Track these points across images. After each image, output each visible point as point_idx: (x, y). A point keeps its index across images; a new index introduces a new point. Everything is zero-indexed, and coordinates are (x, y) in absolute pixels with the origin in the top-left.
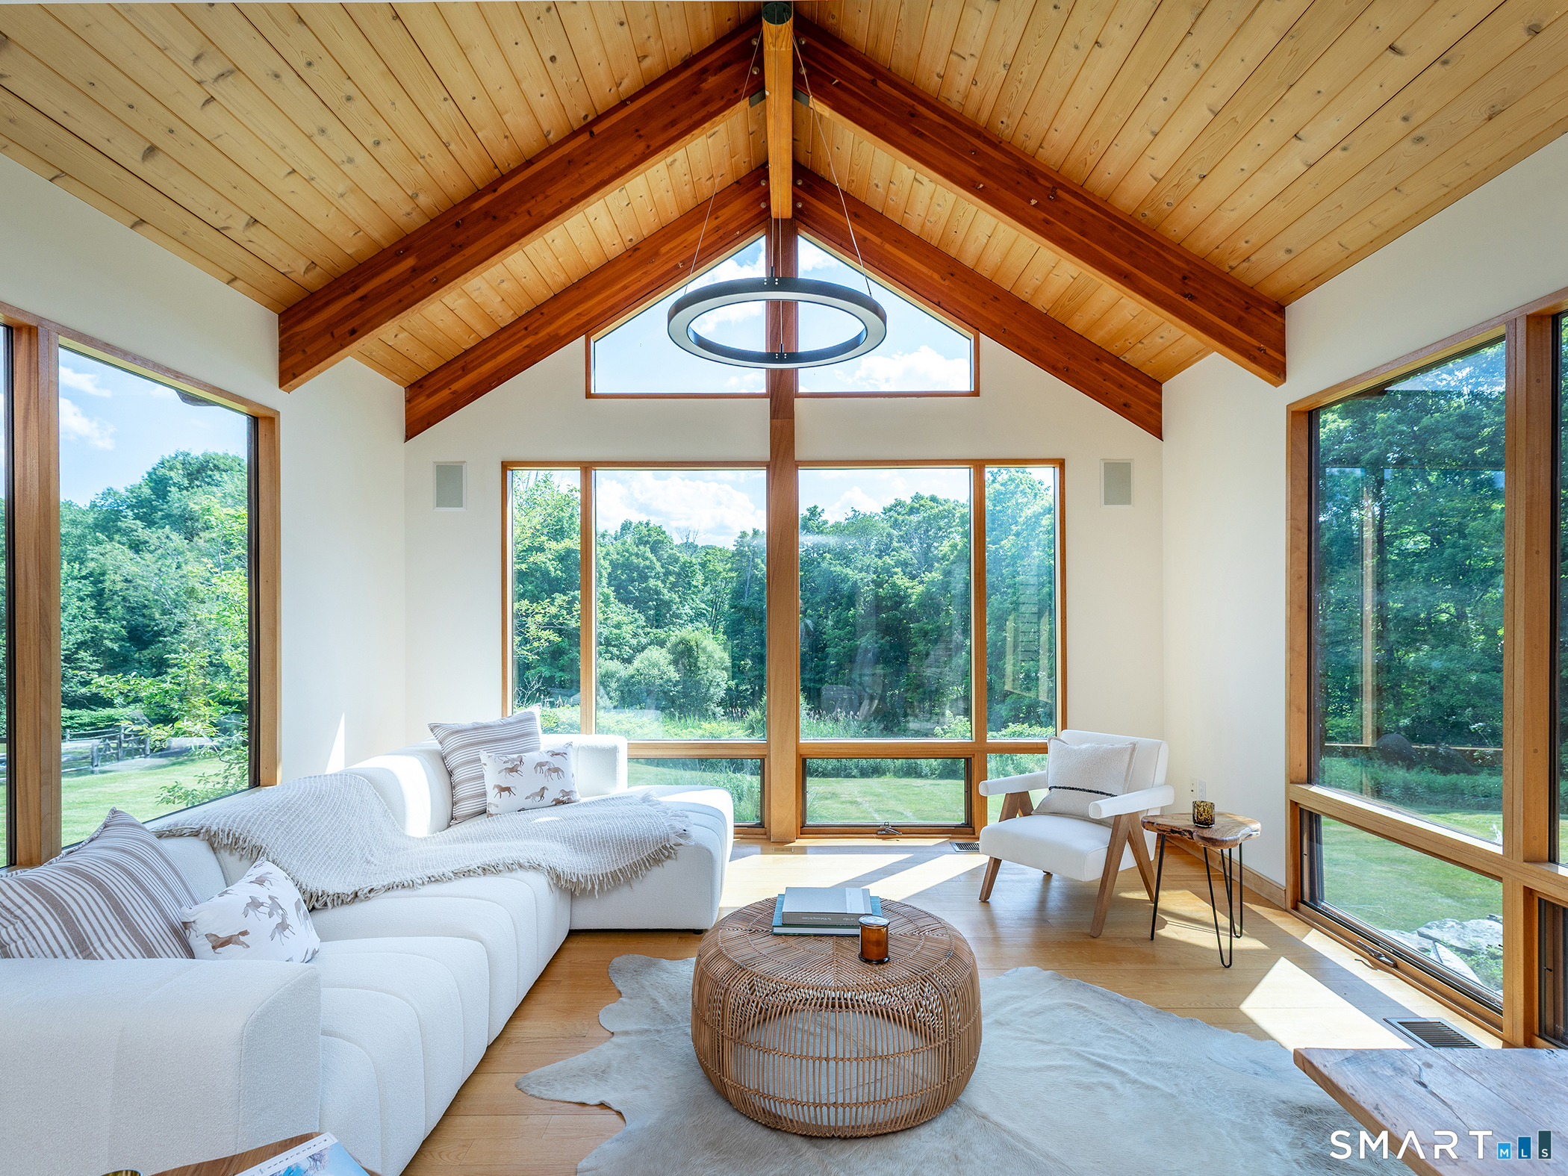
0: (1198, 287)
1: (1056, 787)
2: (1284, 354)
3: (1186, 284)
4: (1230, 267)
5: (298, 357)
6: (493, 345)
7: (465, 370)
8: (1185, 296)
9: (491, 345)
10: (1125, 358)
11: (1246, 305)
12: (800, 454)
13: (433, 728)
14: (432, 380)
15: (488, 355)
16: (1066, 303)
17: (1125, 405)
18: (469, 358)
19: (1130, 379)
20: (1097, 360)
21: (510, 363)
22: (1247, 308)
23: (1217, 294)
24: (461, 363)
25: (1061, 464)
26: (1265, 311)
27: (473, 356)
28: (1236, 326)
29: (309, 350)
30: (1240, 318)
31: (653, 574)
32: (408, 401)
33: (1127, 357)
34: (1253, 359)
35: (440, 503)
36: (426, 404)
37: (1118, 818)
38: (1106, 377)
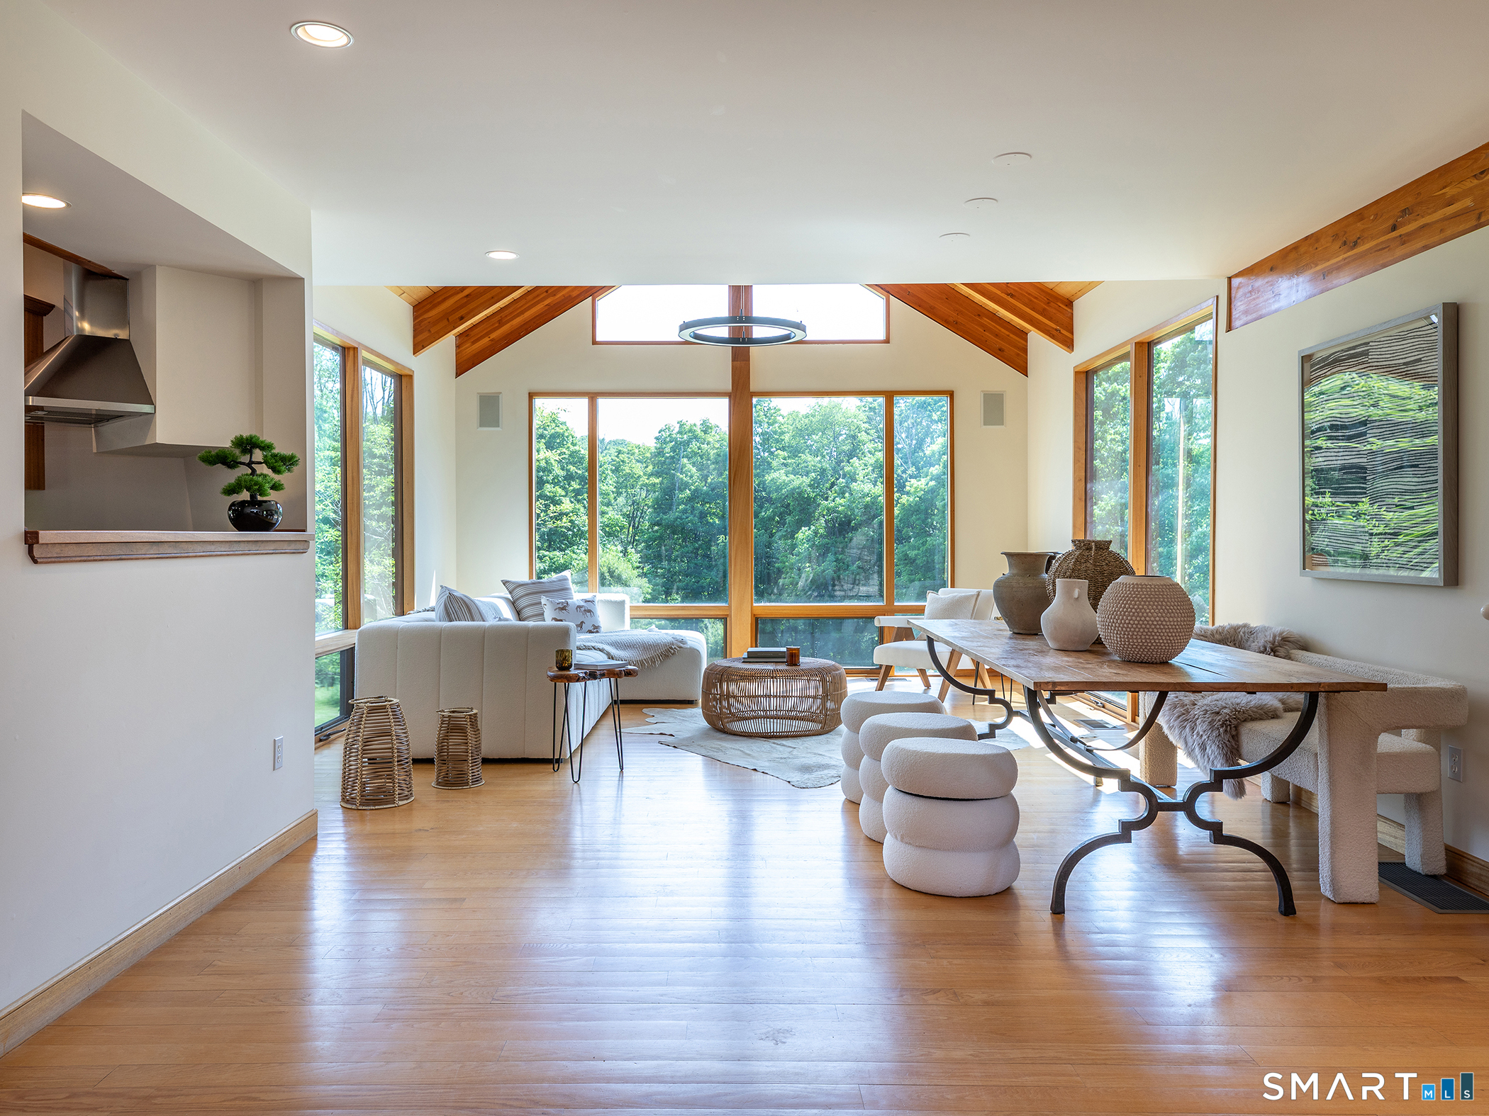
0: (1016, 289)
2: (1072, 333)
5: (426, 335)
6: (522, 304)
7: (501, 323)
8: (1008, 294)
9: (520, 304)
11: (1048, 301)
12: (754, 387)
13: (505, 583)
14: (476, 331)
15: (518, 311)
17: (1000, 350)
18: (503, 314)
19: (1003, 330)
20: (979, 315)
21: (535, 317)
22: (1048, 303)
23: (1029, 294)
24: (498, 318)
25: (951, 394)
26: (1060, 305)
27: (507, 312)
28: (1041, 314)
29: (433, 330)
30: (1044, 309)
31: (550, 478)
32: (458, 346)
35: (483, 423)
36: (472, 349)
38: (986, 329)
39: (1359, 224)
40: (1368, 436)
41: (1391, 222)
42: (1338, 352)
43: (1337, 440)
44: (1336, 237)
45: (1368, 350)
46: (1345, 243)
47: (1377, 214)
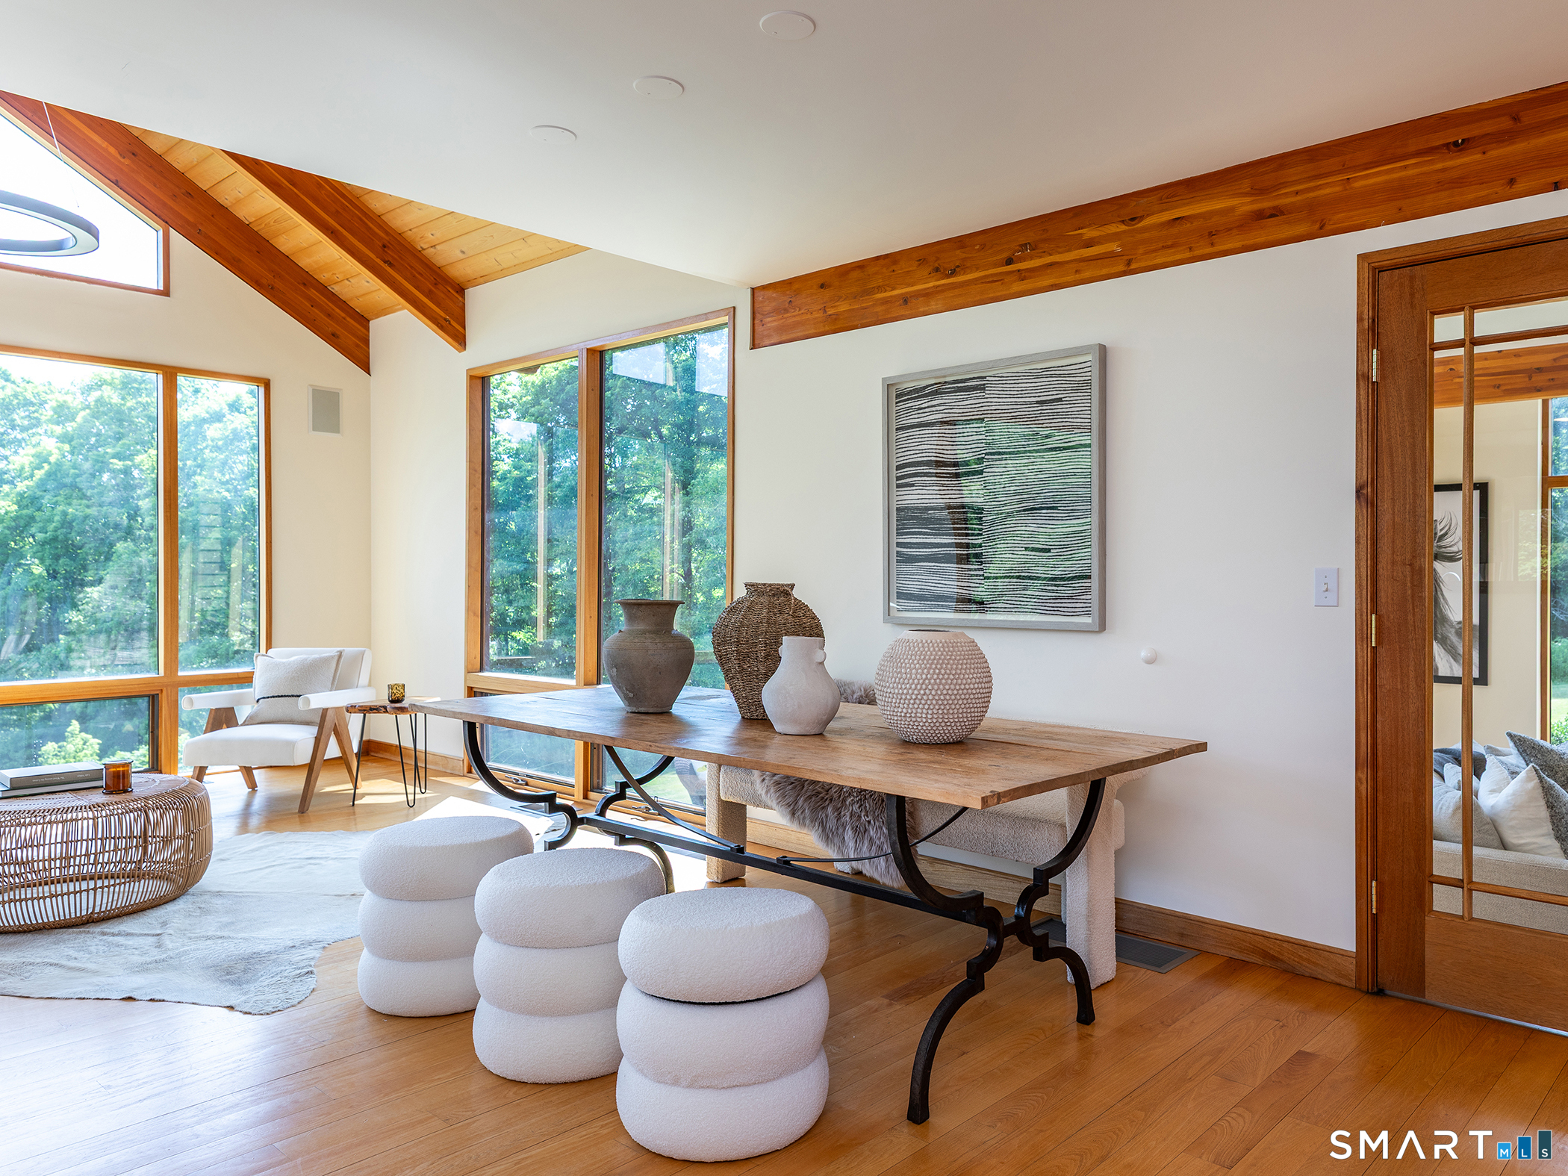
0: (396, 256)
1: (264, 698)
2: (464, 328)
3: (386, 252)
4: (421, 247)
8: (385, 262)
10: (333, 289)
11: (435, 281)
16: (272, 223)
19: (337, 310)
20: (305, 284)
22: (436, 284)
23: (412, 267)
25: (265, 383)
26: (450, 289)
28: (427, 296)
30: (430, 291)
33: (336, 289)
34: (441, 327)
37: (325, 711)
38: (314, 304)
39: (958, 252)
40: (985, 474)
41: (1005, 255)
42: (940, 383)
43: (937, 477)
44: (922, 261)
45: (984, 384)
46: (937, 270)
47: (985, 245)
